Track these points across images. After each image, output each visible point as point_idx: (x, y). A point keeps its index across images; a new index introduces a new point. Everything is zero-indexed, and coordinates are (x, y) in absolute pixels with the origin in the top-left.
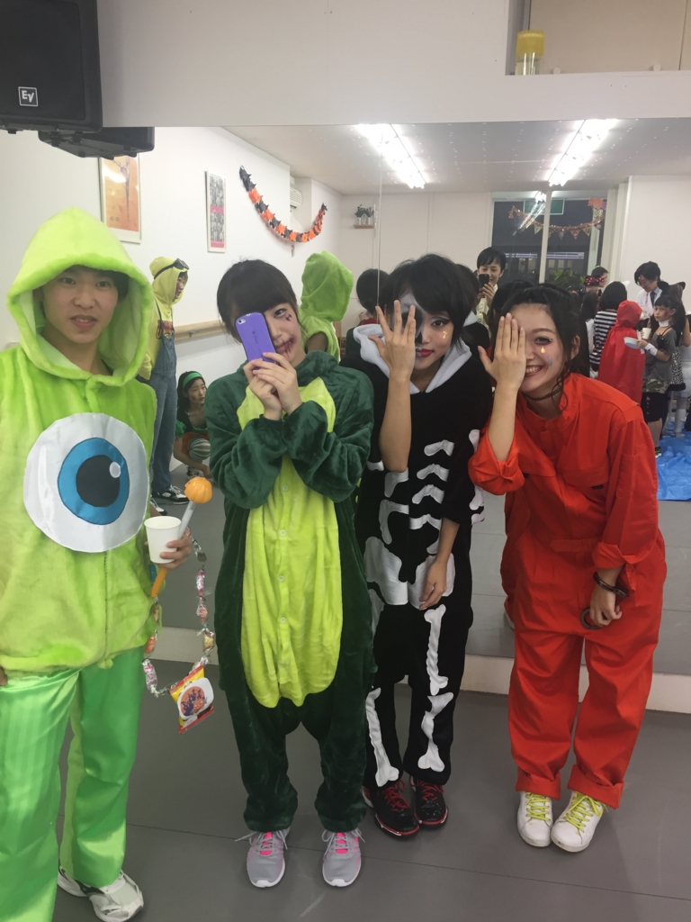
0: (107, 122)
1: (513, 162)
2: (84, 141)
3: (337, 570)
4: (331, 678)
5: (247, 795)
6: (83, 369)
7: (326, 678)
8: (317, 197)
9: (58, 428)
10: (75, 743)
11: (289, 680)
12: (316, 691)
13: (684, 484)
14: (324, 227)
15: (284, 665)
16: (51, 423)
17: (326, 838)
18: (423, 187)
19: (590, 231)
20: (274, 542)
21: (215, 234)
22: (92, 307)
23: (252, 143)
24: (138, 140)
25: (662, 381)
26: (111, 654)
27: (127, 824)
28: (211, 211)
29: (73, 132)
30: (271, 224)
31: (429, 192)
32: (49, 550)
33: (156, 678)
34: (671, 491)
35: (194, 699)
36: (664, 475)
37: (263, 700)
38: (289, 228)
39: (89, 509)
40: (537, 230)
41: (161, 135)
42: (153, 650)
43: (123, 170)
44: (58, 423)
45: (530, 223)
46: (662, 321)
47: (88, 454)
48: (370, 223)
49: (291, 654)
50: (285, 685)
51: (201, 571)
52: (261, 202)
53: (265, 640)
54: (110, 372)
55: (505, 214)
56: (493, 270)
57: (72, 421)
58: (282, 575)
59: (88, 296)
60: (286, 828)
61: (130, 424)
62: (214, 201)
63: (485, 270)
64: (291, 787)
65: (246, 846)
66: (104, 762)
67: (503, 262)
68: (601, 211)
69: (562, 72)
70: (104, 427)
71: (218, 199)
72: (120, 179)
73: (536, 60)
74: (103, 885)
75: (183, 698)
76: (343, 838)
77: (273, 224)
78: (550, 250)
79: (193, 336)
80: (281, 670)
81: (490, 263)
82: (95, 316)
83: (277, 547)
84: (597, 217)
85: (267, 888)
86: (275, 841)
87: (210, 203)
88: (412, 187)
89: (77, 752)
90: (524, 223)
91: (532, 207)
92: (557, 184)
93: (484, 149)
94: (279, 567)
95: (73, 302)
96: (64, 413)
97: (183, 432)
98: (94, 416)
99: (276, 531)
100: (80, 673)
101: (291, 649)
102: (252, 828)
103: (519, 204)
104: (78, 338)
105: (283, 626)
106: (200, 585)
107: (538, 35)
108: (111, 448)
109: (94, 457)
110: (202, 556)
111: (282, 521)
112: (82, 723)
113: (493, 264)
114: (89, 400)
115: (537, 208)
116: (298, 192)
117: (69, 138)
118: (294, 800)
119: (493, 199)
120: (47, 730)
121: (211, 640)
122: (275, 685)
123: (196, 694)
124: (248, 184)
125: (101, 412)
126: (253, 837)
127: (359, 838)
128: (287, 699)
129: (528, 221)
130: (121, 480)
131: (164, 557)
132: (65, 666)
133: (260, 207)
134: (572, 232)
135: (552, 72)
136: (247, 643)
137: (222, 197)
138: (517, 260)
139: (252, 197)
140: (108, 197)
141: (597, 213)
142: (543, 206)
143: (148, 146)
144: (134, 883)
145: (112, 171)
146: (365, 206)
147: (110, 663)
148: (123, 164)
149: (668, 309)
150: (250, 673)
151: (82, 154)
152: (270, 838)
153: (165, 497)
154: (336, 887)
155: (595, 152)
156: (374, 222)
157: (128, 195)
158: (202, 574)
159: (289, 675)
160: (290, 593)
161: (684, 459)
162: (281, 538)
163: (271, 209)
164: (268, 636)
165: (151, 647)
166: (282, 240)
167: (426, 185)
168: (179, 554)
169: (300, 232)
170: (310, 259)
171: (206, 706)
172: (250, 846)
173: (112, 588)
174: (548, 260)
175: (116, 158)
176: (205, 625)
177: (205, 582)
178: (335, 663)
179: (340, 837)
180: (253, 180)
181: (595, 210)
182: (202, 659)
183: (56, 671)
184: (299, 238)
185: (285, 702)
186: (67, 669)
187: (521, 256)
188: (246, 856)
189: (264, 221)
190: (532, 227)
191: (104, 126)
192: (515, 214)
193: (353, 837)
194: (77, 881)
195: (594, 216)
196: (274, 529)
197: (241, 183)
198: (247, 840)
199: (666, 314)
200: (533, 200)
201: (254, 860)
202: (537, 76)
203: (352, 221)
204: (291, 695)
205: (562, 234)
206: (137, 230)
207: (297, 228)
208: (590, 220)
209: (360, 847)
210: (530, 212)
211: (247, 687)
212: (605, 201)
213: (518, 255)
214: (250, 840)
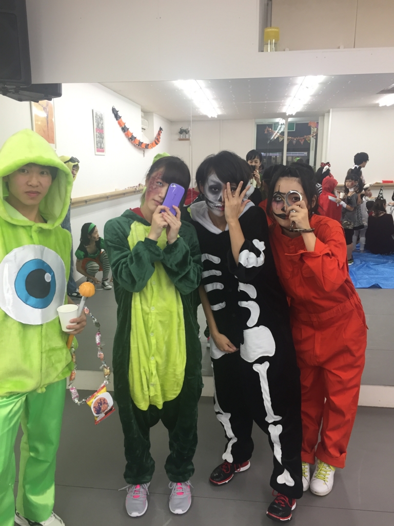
0: (35, 81)
1: (266, 102)
2: (21, 92)
3: (183, 330)
4: (178, 392)
5: (126, 462)
6: (30, 220)
7: (175, 392)
8: (157, 123)
9: (15, 253)
10: (24, 438)
11: (156, 394)
12: (169, 400)
13: (367, 278)
14: (161, 140)
15: (153, 385)
16: (11, 250)
17: (171, 486)
18: (216, 117)
19: (310, 140)
20: (148, 314)
21: (99, 145)
22: (37, 186)
23: (119, 93)
24: (53, 91)
25: (350, 222)
26: (44, 385)
27: (55, 485)
28: (96, 132)
29: (14, 87)
30: (131, 138)
31: (220, 120)
32: (9, 323)
33: (78, 395)
34: (360, 283)
35: (101, 405)
36: (355, 274)
37: (140, 406)
38: (141, 141)
39: (33, 300)
40: (281, 140)
41: (65, 88)
42: (74, 379)
43: (44, 109)
44: (16, 250)
45: (277, 136)
46: (351, 188)
47: (33, 268)
48: (187, 137)
49: (157, 378)
50: (153, 397)
51: (98, 332)
52: (125, 126)
53: (142, 370)
54: (45, 222)
55: (263, 131)
56: (256, 162)
57: (23, 249)
58: (153, 332)
59: (36, 180)
60: (148, 482)
61: (56, 252)
62: (98, 125)
63: (251, 162)
64: (152, 459)
65: (125, 493)
66: (41, 447)
67: (261, 158)
68: (316, 129)
69: (290, 50)
70: (42, 253)
71: (100, 125)
72: (43, 115)
73: (275, 44)
74: (42, 521)
75: (94, 404)
76: (181, 486)
77: (132, 139)
78: (288, 150)
79: (88, 203)
80: (152, 388)
81: (254, 159)
82: (39, 191)
83: (150, 316)
84: (314, 132)
85: (137, 517)
86: (142, 490)
87: (95, 127)
88: (210, 117)
89: (26, 443)
90: (273, 136)
91: (278, 127)
92: (291, 114)
93: (250, 95)
94: (151, 328)
95: (27, 184)
96: (19, 244)
97: (83, 257)
98: (36, 246)
99: (149, 308)
100: (27, 396)
101: (157, 375)
102: (129, 483)
103: (270, 126)
104: (29, 202)
105: (153, 362)
106: (98, 341)
107: (275, 30)
108: (45, 265)
109: (36, 270)
110: (97, 324)
111: (153, 302)
112: (28, 425)
113: (256, 159)
114: (33, 237)
115: (281, 128)
116: (146, 121)
117: (12, 90)
118: (153, 466)
119: (256, 123)
120: (7, 429)
121: (108, 371)
122: (148, 397)
123: (102, 402)
124: (117, 116)
125: (40, 244)
126: (129, 488)
127: (190, 486)
128: (153, 405)
129: (275, 135)
130: (51, 284)
131: (69, 328)
132: (16, 392)
133: (125, 129)
134: (300, 141)
135: (284, 50)
136: (132, 373)
137: (102, 124)
138: (270, 157)
139: (119, 123)
140: (36, 125)
141: (313, 130)
142: (283, 126)
143: (59, 94)
144: (60, 519)
145: (39, 109)
146: (184, 128)
147: (44, 390)
148: (45, 105)
149: (353, 181)
150: (133, 391)
151: (20, 100)
152: (139, 488)
153: (73, 295)
154: (177, 514)
155: (311, 96)
156: (189, 137)
157: (48, 123)
158: (99, 334)
159: (156, 391)
160: (157, 342)
161: (366, 265)
162: (152, 311)
163: (131, 130)
164: (144, 368)
165: (73, 377)
166: (137, 148)
167: (218, 116)
168: (78, 326)
169: (148, 143)
170: (156, 157)
171: (109, 408)
172: (127, 493)
173: (45, 346)
174: (287, 157)
175: (40, 102)
176: (104, 363)
177: (101, 339)
178: (181, 383)
179: (179, 485)
180: (120, 114)
181: (312, 128)
182: (105, 382)
183: (11, 395)
184: (147, 146)
185: (152, 407)
186: (18, 394)
187: (273, 155)
188: (125, 500)
189: (127, 137)
190: (278, 138)
191: (32, 83)
192: (268, 131)
193: (186, 485)
194: (26, 519)
195: (312, 132)
196: (148, 307)
197: (113, 115)
198: (125, 490)
199: (352, 184)
200: (278, 123)
201: (130, 501)
202: (276, 52)
203: (177, 137)
204: (156, 403)
205: (294, 142)
206: (54, 143)
207: (146, 141)
208: (310, 134)
209: (191, 491)
210: (276, 130)
211: (131, 398)
212: (318, 123)
213: (271, 154)
214: (127, 489)
